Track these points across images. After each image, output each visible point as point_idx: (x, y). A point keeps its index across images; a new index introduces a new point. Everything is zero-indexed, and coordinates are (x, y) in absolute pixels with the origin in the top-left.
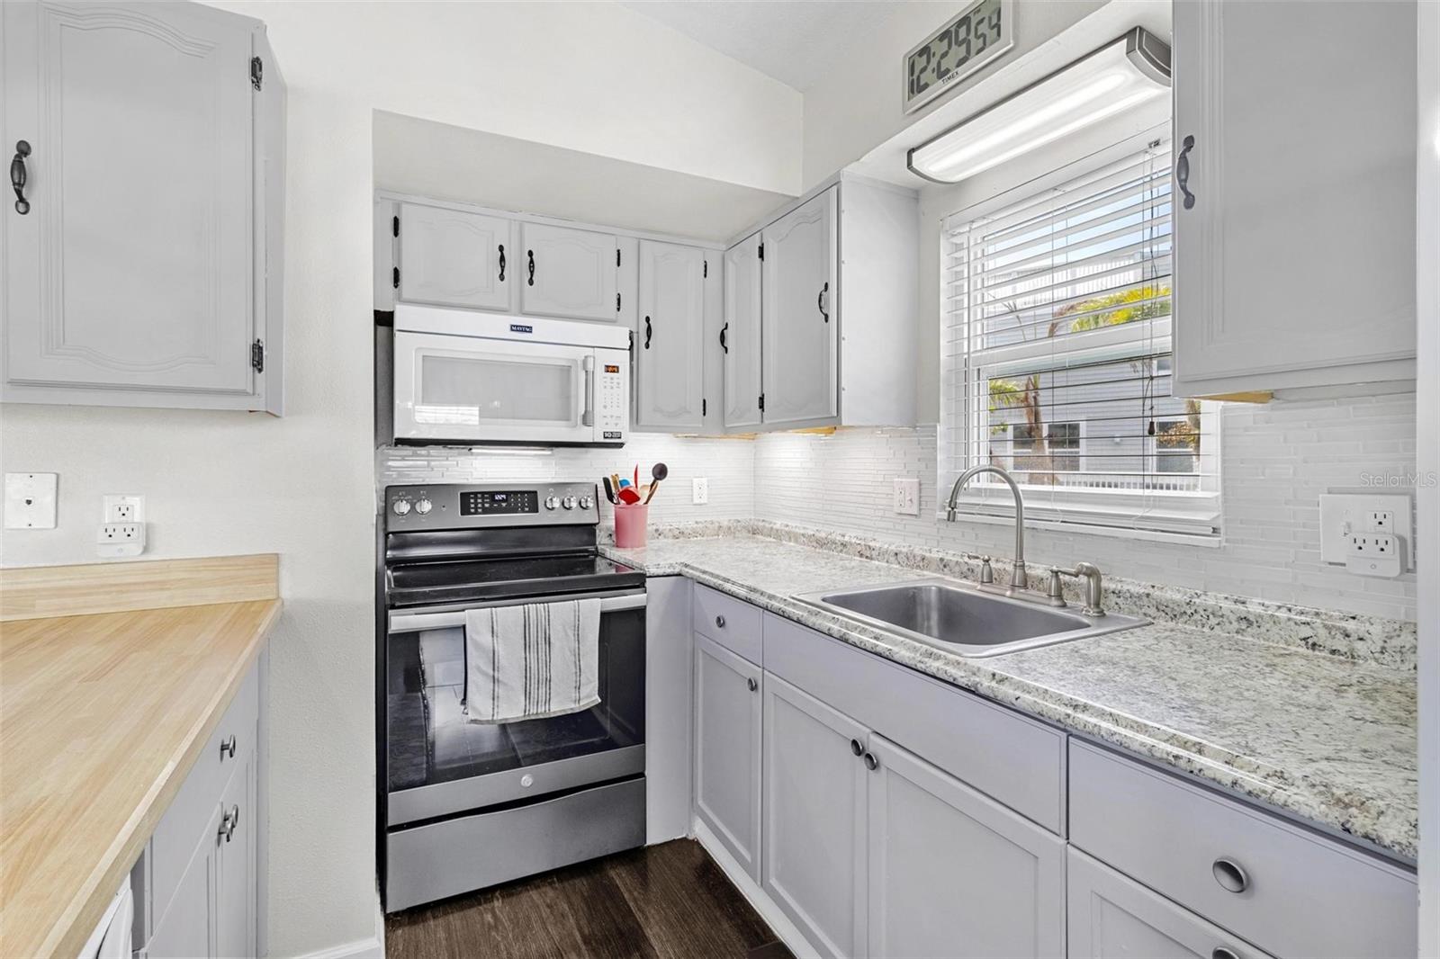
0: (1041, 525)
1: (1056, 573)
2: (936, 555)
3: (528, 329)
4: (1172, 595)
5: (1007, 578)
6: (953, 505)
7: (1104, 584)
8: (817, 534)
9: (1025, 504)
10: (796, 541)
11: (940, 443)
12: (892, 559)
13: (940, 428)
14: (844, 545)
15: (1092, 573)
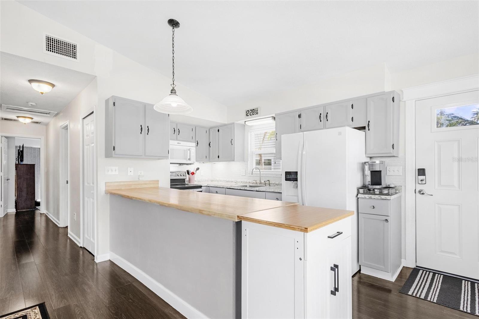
0: (263, 176)
1: (265, 181)
2: (248, 181)
3: (180, 143)
4: (277, 183)
5: (259, 183)
6: (252, 172)
7: (270, 182)
8: (227, 180)
9: (261, 173)
10: (222, 182)
11: (249, 164)
12: (241, 183)
13: (249, 162)
14: (232, 181)
15: (269, 181)
